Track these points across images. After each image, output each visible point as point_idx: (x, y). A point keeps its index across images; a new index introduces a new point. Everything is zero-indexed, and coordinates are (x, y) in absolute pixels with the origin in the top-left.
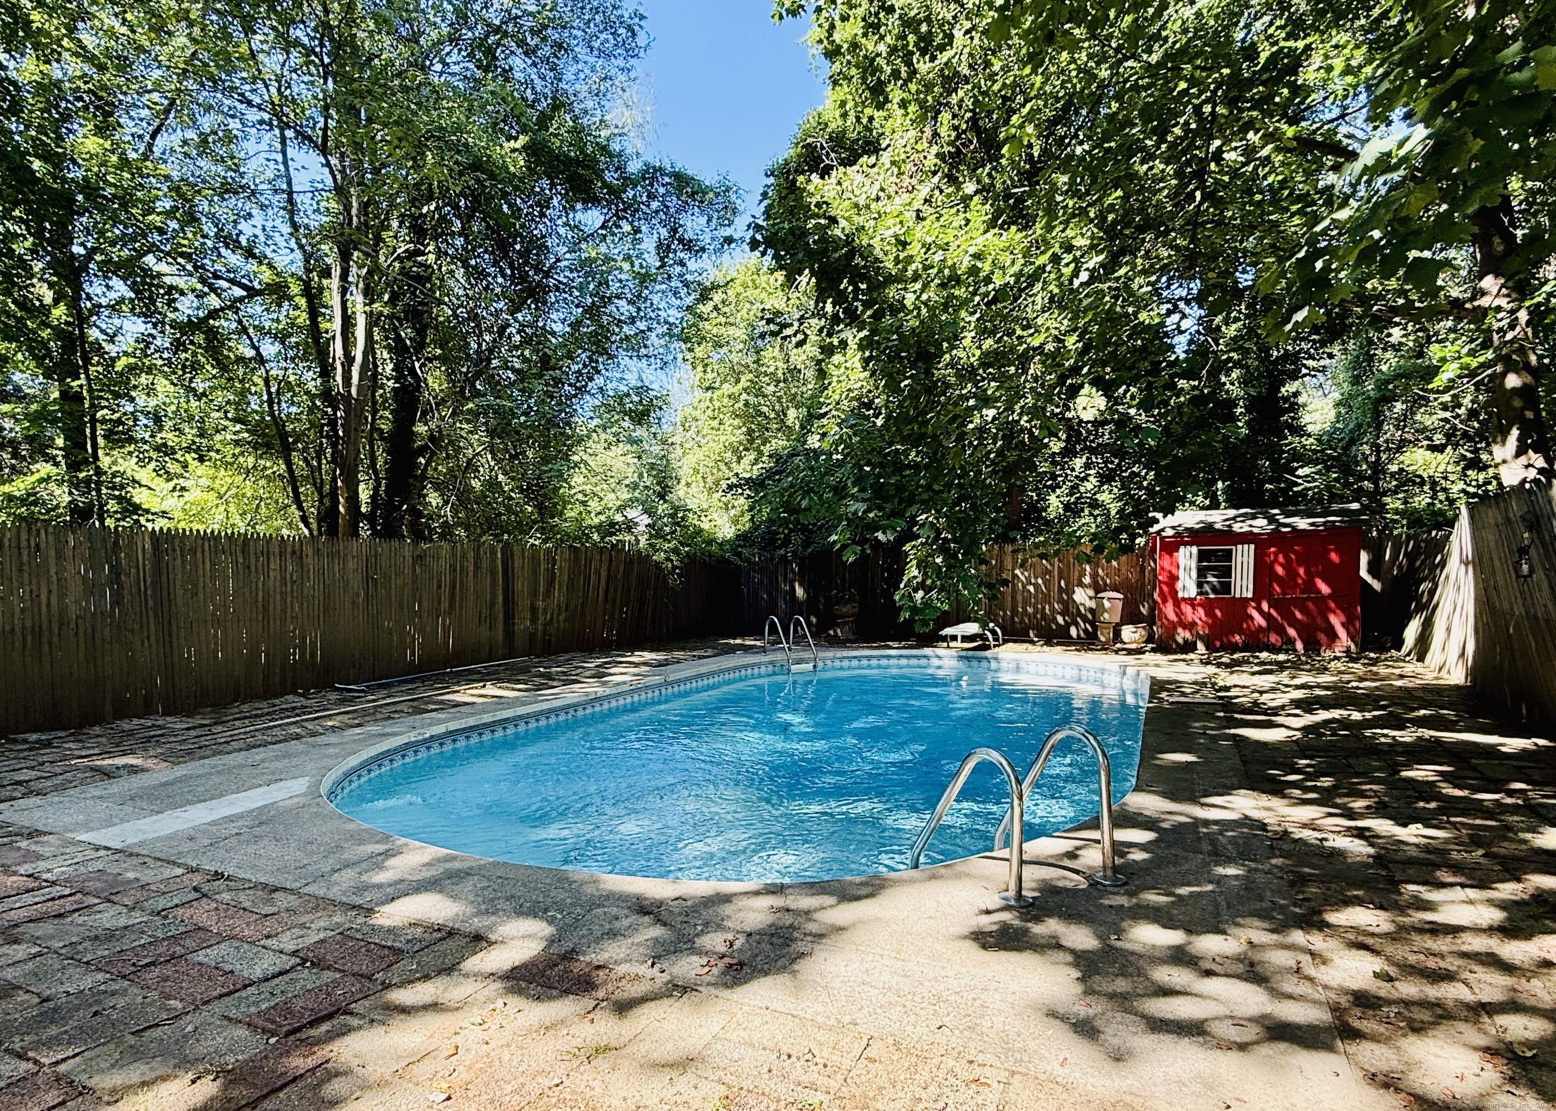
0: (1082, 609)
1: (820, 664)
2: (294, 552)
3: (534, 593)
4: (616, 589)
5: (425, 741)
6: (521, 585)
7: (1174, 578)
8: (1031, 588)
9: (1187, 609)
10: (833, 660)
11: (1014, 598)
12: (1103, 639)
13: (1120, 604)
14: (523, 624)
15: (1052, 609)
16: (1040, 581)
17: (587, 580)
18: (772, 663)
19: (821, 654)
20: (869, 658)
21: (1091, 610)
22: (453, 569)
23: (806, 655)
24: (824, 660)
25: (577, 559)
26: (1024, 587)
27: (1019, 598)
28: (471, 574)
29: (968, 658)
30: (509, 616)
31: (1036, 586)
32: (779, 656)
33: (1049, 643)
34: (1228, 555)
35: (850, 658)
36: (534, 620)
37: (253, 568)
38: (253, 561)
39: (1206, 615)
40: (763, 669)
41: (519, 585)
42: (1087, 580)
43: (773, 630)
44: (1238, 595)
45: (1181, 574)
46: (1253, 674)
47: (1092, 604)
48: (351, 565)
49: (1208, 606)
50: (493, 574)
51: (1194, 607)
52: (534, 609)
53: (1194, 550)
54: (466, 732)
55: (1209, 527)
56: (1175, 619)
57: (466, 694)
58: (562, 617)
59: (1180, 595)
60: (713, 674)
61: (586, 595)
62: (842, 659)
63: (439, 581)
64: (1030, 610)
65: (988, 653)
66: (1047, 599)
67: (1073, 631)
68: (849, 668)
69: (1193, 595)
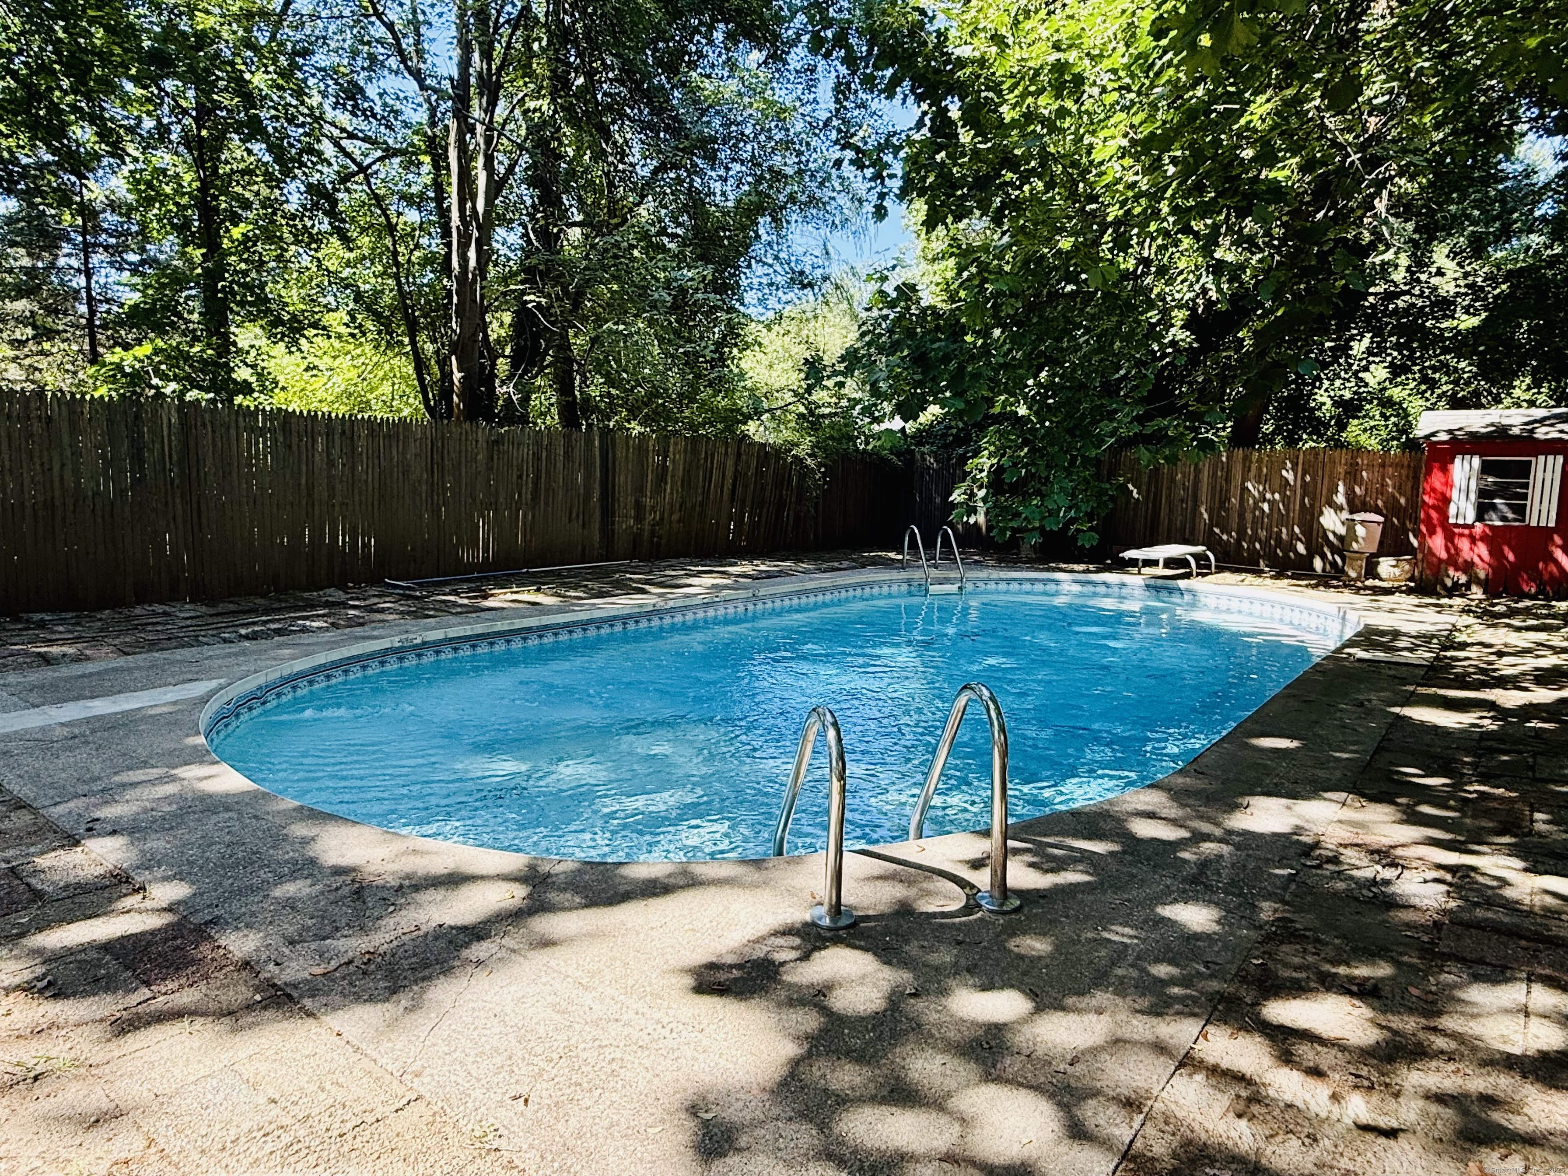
0: (1331, 537)
1: (969, 587)
2: (343, 432)
3: (640, 489)
4: (746, 486)
5: (415, 647)
6: (623, 479)
7: (1446, 501)
8: (1266, 507)
9: (1464, 544)
10: (986, 581)
11: (1241, 516)
12: (1353, 574)
13: (1379, 529)
14: (625, 523)
15: (1292, 534)
16: (1277, 496)
17: (708, 478)
18: (909, 582)
19: (972, 574)
20: (1033, 581)
21: (1341, 538)
22: (537, 457)
23: (953, 574)
24: (975, 581)
25: (695, 451)
26: (1256, 503)
27: (1249, 516)
28: (560, 465)
29: (1157, 589)
30: (607, 512)
31: (1272, 503)
32: (918, 574)
33: (1278, 576)
34: (1524, 470)
35: (1009, 581)
36: (639, 518)
37: (295, 448)
38: (295, 440)
39: (1491, 553)
40: (895, 588)
41: (621, 479)
42: (1340, 499)
43: (913, 545)
44: (1534, 523)
45: (1455, 495)
46: (1519, 629)
47: (1342, 530)
48: (413, 449)
49: (1494, 539)
50: (588, 466)
51: (1473, 540)
52: (639, 507)
53: (1476, 461)
54: (473, 640)
55: (1502, 431)
56: (1444, 555)
57: (500, 598)
58: (675, 517)
59: (1452, 521)
60: (823, 590)
61: (706, 492)
62: (998, 581)
63: (520, 469)
64: (1263, 534)
65: (1182, 584)
66: (1283, 520)
67: (1318, 564)
68: (1007, 592)
69: (1470, 521)
